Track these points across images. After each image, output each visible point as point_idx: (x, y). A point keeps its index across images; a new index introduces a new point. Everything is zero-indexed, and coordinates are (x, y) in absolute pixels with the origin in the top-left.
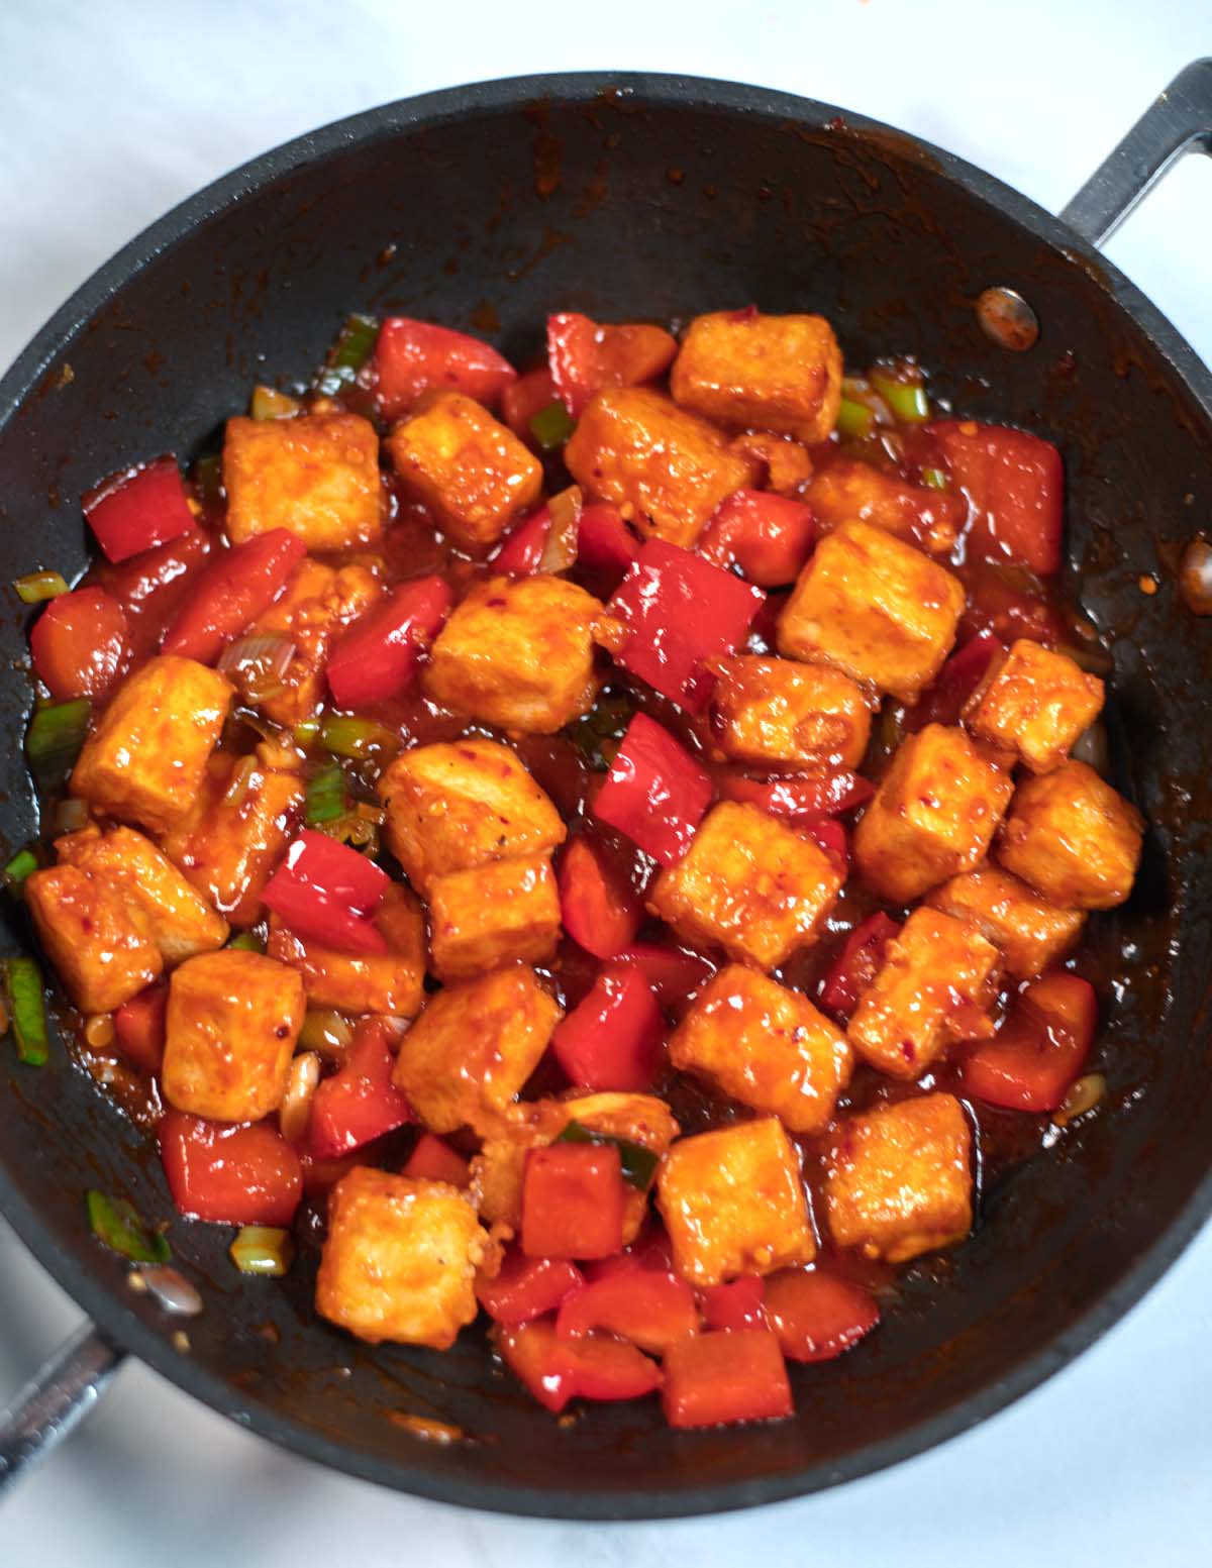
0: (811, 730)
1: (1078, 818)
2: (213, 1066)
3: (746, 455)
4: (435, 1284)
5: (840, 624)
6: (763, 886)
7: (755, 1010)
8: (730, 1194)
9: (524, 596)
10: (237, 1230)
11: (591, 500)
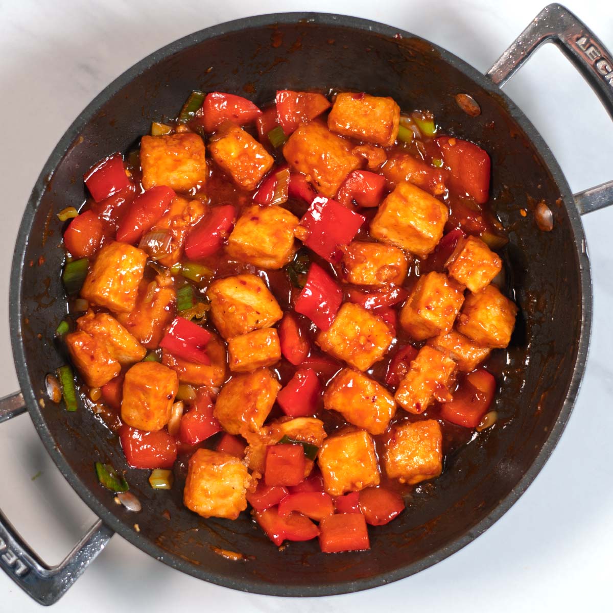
0: (383, 274)
1: (489, 314)
2: (143, 411)
3: (358, 155)
4: (231, 496)
5: (396, 230)
6: (362, 341)
7: (357, 388)
8: (347, 461)
9: (266, 216)
10: (151, 471)
11: (294, 173)
